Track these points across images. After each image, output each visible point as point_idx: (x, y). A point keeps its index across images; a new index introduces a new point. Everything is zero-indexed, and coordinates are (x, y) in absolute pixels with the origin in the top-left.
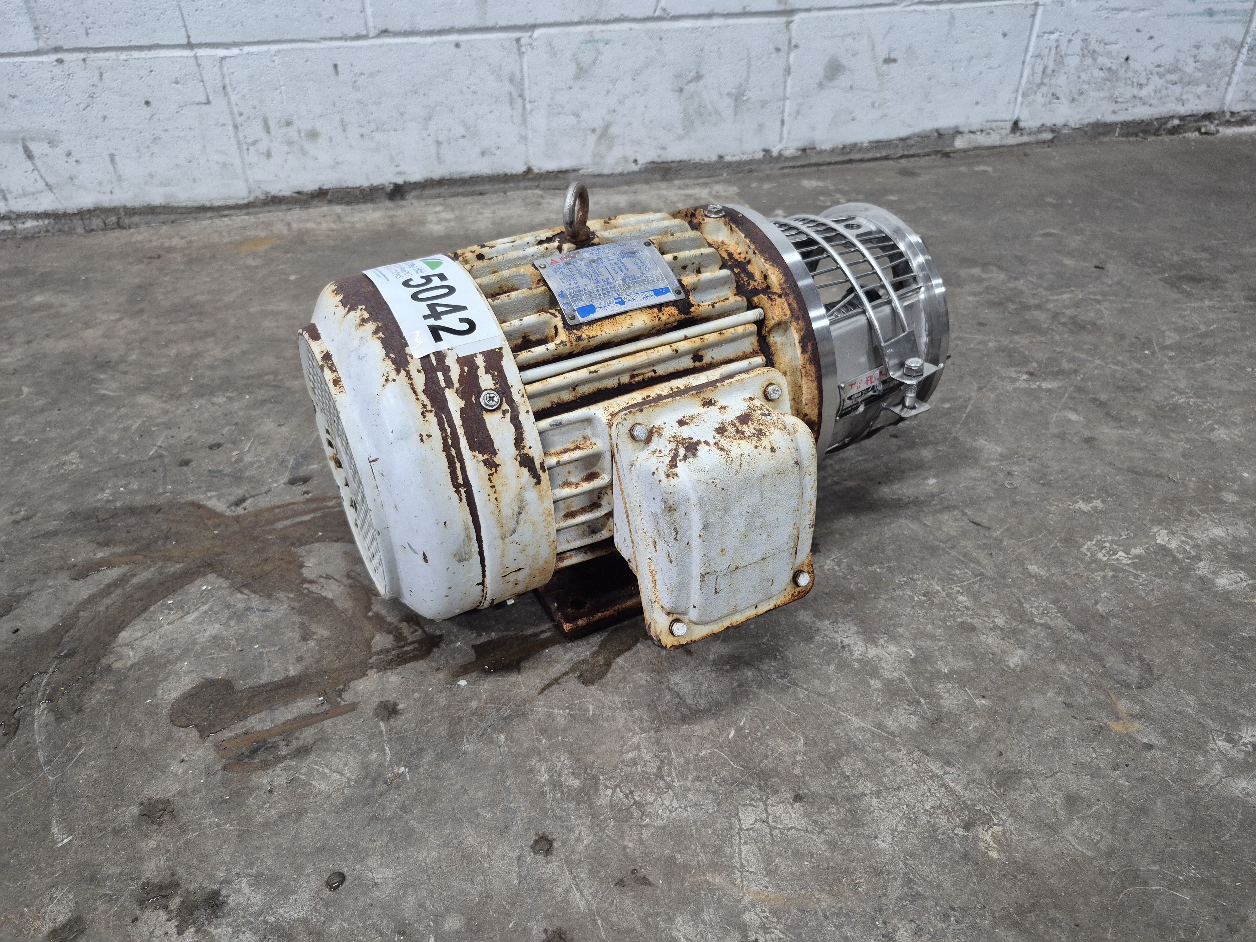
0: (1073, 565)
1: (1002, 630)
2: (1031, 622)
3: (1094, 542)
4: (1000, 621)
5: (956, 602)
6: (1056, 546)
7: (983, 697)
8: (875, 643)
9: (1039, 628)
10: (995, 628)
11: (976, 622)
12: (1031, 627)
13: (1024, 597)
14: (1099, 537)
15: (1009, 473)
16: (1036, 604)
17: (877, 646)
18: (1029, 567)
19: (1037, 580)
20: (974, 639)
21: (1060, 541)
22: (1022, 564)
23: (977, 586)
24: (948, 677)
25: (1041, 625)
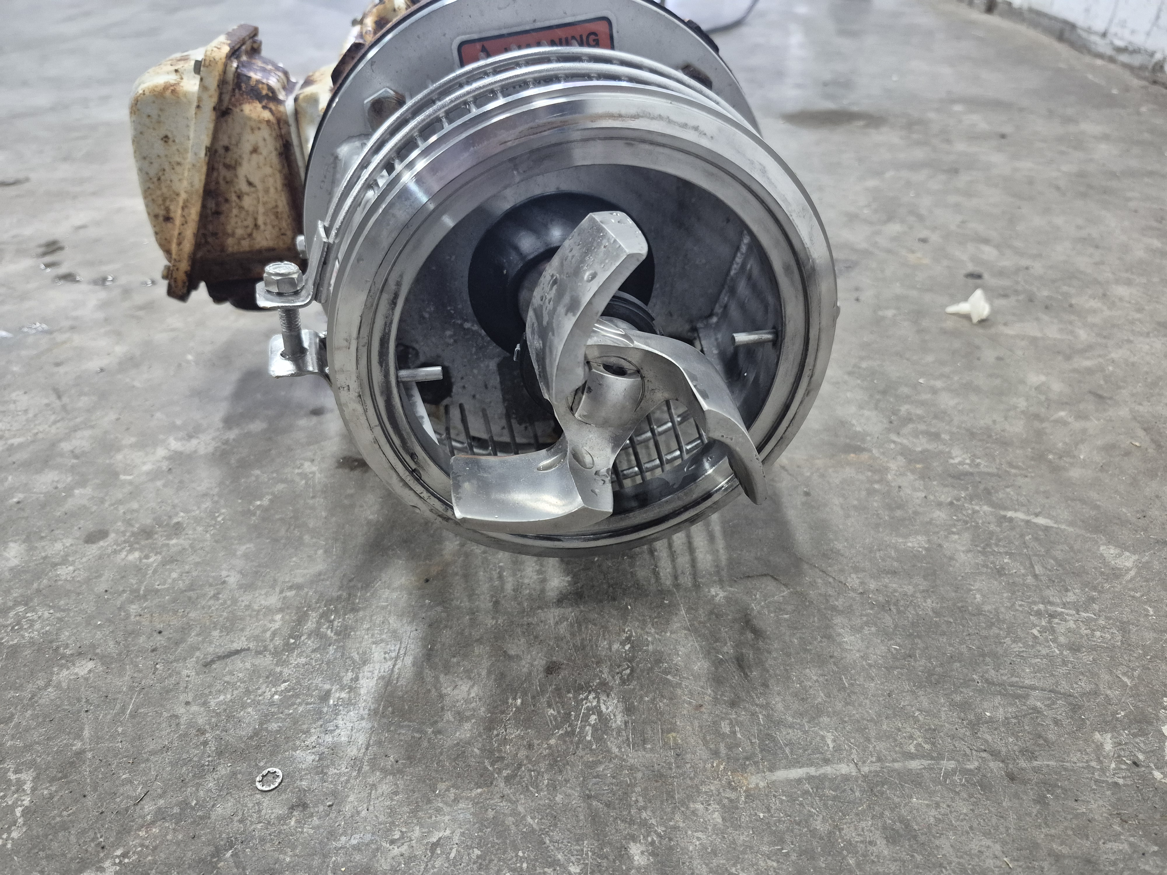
0: (27, 730)
1: (55, 565)
2: (26, 601)
3: (18, 811)
4: (64, 572)
5: (137, 546)
6: (79, 736)
7: (18, 503)
8: (169, 458)
9: (10, 604)
10: (64, 561)
11: (93, 550)
12: (22, 596)
13: (60, 620)
14: (15, 835)
15: (305, 806)
16: (37, 626)
17: (164, 458)
18: (91, 665)
19: (63, 657)
20: (78, 534)
21: (80, 753)
22: (105, 660)
23: (134, 581)
24: (69, 490)
25: (11, 608)
